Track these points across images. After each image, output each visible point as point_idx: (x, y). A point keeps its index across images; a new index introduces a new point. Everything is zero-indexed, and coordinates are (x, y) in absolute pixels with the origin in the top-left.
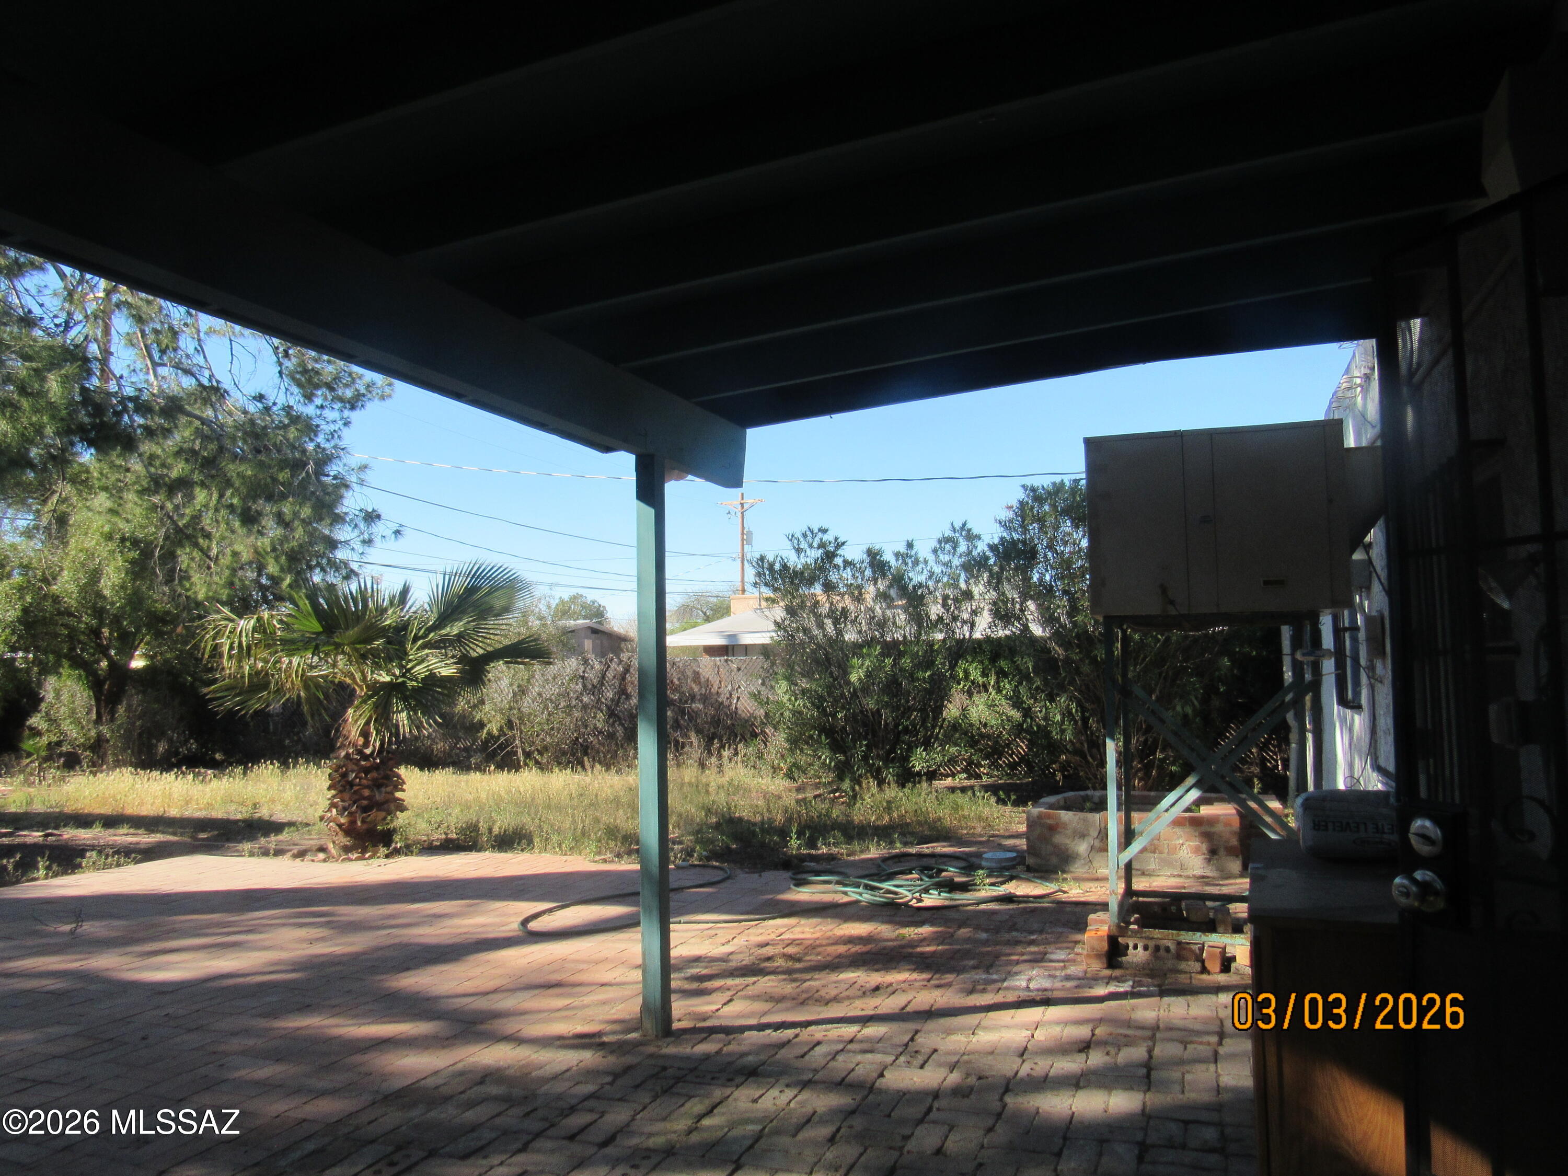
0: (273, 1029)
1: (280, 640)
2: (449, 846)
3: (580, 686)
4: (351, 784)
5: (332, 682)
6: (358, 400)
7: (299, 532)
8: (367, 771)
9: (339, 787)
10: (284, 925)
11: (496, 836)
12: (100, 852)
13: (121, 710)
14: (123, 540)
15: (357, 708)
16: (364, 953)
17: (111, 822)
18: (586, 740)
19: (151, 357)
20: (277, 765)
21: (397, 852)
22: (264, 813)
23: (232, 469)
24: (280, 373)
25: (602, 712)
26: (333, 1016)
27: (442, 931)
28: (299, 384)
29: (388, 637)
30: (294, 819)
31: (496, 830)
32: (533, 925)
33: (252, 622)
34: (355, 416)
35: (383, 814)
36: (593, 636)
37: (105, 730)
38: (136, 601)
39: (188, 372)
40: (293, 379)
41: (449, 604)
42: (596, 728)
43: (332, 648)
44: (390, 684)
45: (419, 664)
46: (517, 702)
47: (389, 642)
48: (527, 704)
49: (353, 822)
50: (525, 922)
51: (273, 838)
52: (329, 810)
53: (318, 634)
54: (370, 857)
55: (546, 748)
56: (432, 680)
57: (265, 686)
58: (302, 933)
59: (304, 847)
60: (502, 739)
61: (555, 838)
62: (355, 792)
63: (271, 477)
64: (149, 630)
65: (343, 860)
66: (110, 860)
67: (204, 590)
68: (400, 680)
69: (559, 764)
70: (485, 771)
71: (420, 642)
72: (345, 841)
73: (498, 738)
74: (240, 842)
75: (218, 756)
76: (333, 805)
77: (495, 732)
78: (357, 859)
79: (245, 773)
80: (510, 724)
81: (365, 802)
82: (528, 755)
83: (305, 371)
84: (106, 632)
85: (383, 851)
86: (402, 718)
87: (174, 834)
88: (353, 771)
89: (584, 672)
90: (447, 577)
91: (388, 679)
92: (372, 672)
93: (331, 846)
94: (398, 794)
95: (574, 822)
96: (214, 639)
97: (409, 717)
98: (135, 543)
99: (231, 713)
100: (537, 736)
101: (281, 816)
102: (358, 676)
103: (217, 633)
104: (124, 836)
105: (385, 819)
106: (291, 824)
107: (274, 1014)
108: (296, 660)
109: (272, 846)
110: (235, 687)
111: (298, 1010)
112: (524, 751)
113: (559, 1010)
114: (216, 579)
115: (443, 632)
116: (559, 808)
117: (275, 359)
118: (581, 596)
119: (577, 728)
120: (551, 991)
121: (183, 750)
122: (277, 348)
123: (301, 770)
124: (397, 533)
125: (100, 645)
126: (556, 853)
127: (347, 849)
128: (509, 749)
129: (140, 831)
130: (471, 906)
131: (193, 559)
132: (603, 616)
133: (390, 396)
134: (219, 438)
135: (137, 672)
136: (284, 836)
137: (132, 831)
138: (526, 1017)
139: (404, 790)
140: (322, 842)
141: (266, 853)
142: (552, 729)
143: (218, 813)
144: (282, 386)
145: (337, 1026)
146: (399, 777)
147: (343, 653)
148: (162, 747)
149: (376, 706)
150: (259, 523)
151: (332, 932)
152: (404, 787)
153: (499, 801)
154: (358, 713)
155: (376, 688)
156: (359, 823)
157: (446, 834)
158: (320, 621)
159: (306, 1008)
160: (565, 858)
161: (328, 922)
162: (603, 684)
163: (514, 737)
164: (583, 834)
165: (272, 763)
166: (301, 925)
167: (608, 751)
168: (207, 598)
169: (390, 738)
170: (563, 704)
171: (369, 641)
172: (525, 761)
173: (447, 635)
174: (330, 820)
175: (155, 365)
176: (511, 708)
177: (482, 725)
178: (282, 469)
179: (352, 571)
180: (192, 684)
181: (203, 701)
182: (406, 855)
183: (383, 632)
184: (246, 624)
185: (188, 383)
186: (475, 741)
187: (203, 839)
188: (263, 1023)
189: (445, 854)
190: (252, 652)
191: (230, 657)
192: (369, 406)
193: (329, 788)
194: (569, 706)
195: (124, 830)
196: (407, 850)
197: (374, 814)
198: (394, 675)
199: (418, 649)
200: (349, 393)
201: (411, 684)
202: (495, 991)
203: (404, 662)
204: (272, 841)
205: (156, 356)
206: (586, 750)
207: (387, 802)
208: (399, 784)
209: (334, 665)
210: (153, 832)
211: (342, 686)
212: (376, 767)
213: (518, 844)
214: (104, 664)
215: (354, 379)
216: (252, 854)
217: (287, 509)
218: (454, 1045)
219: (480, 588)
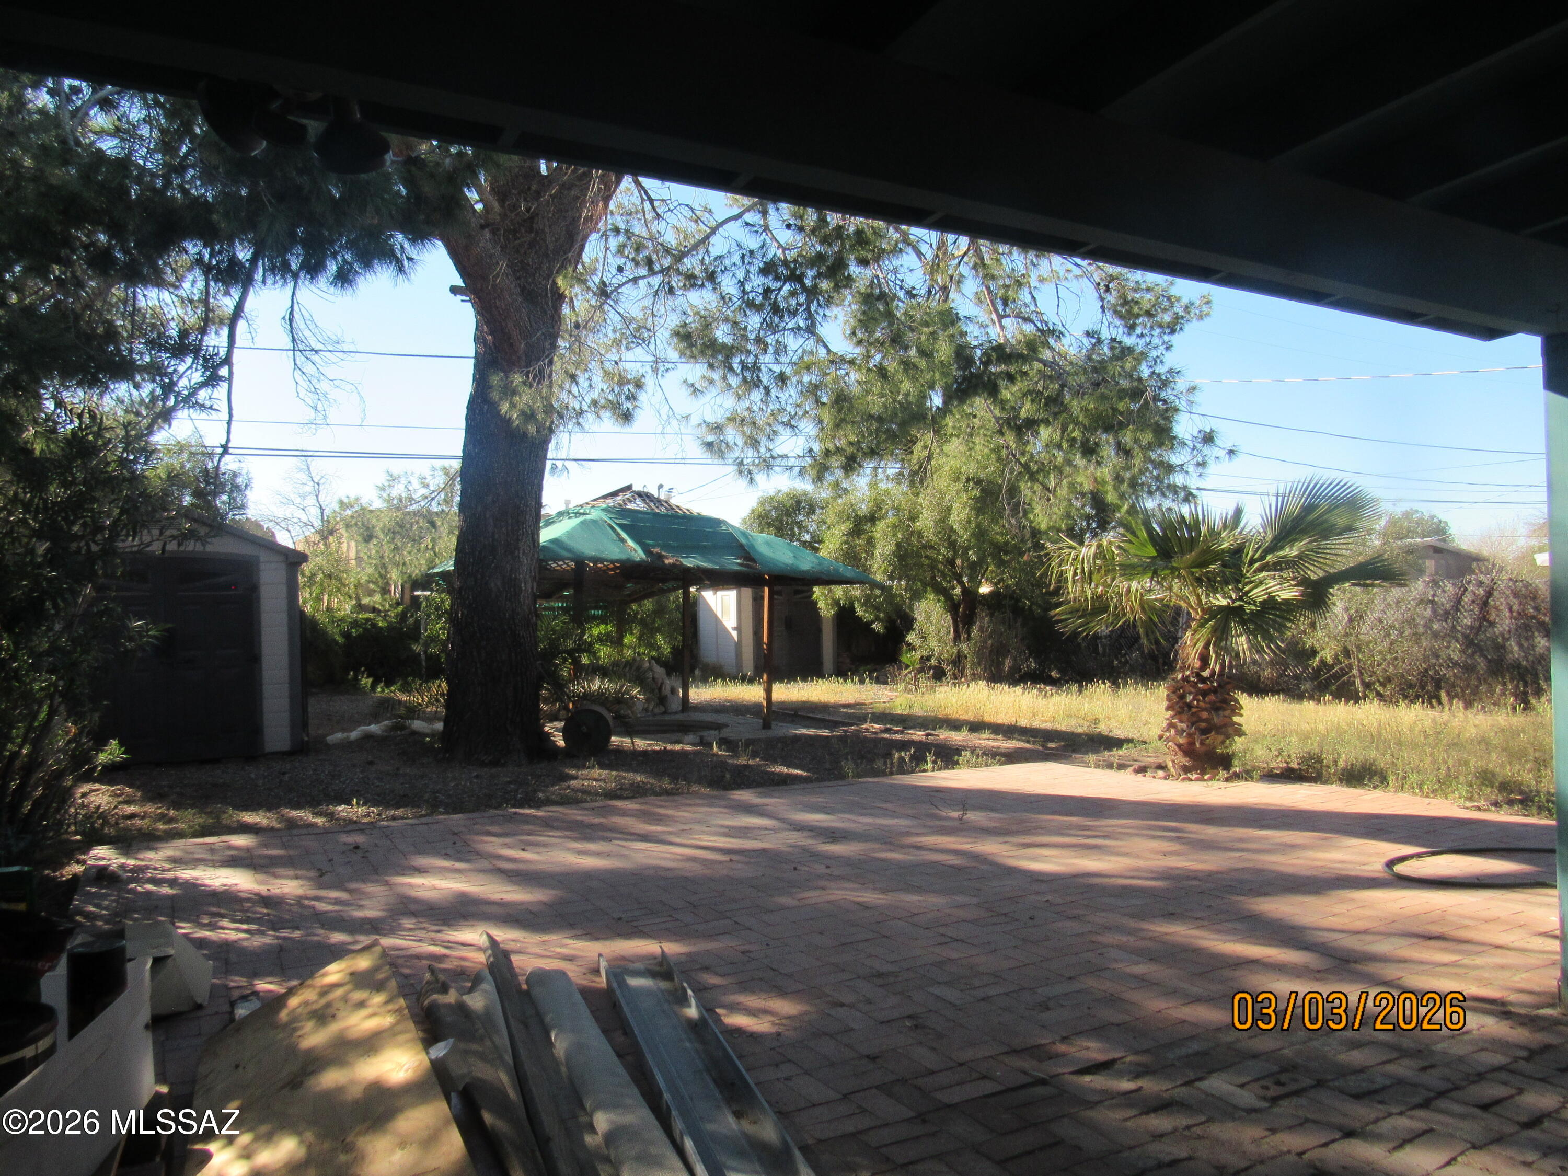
0: (1143, 930)
1: (1120, 565)
2: (1290, 775)
3: (1429, 610)
4: (1189, 706)
5: (1168, 606)
6: (1176, 324)
7: (1138, 461)
8: (1204, 693)
9: (1177, 707)
10: (1137, 835)
11: (1343, 770)
12: (973, 752)
13: (975, 632)
14: (968, 480)
15: (1195, 631)
16: (1217, 872)
17: (976, 727)
18: (1437, 672)
19: (996, 311)
20: (1108, 684)
21: (1237, 777)
22: (1103, 728)
23: (1075, 406)
24: (1102, 307)
25: (1457, 641)
26: (1197, 928)
27: (1295, 861)
28: (1121, 317)
29: (1223, 561)
30: (1130, 736)
31: (1341, 764)
32: (1399, 868)
33: (1093, 549)
34: (1175, 339)
35: (1221, 738)
36: (1437, 555)
37: (964, 647)
38: (980, 534)
39: (1027, 320)
40: (1115, 312)
41: (1283, 526)
42: (1451, 659)
43: (1168, 572)
44: (1227, 608)
45: (1256, 587)
46: (1354, 628)
47: (1224, 565)
48: (1365, 630)
49: (1192, 744)
50: (1390, 864)
51: (1115, 752)
52: (1168, 730)
53: (1153, 558)
54: (1210, 779)
55: (1389, 680)
56: (1271, 604)
57: (1105, 609)
58: (1154, 844)
59: (1142, 764)
60: (1337, 668)
61: (1414, 778)
62: (1193, 714)
63: (1112, 408)
64: (993, 559)
65: (1183, 779)
66: (980, 759)
67: (1046, 520)
68: (1237, 603)
69: (1405, 697)
70: (1319, 701)
71: (1256, 565)
72: (1185, 761)
73: (1332, 666)
74: (1086, 753)
75: (1054, 674)
76: (1171, 725)
77: (1330, 660)
78: (1197, 780)
79: (1080, 691)
80: (1347, 653)
81: (1203, 725)
82: (1367, 686)
83: (1126, 302)
84: (958, 562)
85: (1222, 774)
86: (1241, 642)
87: (1028, 742)
88: (1190, 693)
89: (1434, 596)
90: (1280, 499)
91: (1224, 602)
92: (1208, 596)
93: (1170, 764)
94: (1236, 719)
95: (1434, 762)
96: (1060, 565)
97: (1249, 641)
98: (978, 482)
99: (1075, 634)
100: (1379, 665)
101: (1118, 733)
102: (1193, 600)
103: (1062, 560)
104: (985, 740)
105: (1223, 742)
106: (1129, 741)
107: (1142, 915)
108: (1134, 585)
109: (1116, 761)
110: (1080, 611)
111: (1163, 916)
112: (1363, 682)
113: (1445, 965)
114: (1055, 509)
115: (1282, 553)
116: (1413, 745)
117: (1096, 295)
118: (1417, 511)
119: (1426, 659)
120: (1432, 943)
121: (1024, 668)
122: (1099, 284)
123: (1130, 690)
124: (1231, 452)
125: (955, 574)
126: (1414, 794)
127: (1186, 769)
128: (1345, 678)
129: (1000, 737)
130: (1326, 839)
131: (1035, 492)
132: (1445, 533)
133: (1208, 315)
134: (1059, 376)
135: (984, 596)
136: (1122, 752)
137: (992, 736)
138: (1406, 965)
139: (1241, 715)
140: (1160, 760)
141: (1110, 766)
142: (1396, 658)
143: (1062, 726)
144: (1105, 321)
145: (1202, 938)
146: (1237, 701)
147: (1179, 577)
148: (1008, 663)
149: (1214, 630)
150: (1098, 454)
151: (1183, 847)
152: (1242, 712)
153: (1341, 733)
154: (1197, 637)
155: (1212, 613)
156: (1198, 745)
157: (1287, 763)
158: (1154, 546)
159: (1170, 916)
160: (1427, 800)
161: (1179, 838)
162: (1458, 610)
163: (1350, 667)
164: (1448, 775)
165: (1104, 683)
166: (1154, 837)
167: (1468, 686)
168: (1050, 528)
169: (1230, 662)
170: (1407, 632)
171: (1204, 564)
172: (1364, 692)
173: (1285, 556)
174: (1168, 740)
175: (1001, 317)
176: (1347, 635)
177: (1314, 652)
178: (1121, 399)
179: (1191, 494)
180: (1030, 607)
181: (1049, 624)
182: (1246, 780)
183: (1217, 556)
184: (1087, 551)
185: (1028, 328)
186: (1306, 668)
187: (1052, 749)
188: (1132, 923)
189: (1287, 783)
190: (1094, 577)
191: (1074, 582)
192: (1188, 327)
193: (1168, 709)
194: (1415, 634)
195: (986, 735)
196: (1246, 775)
197: (1213, 738)
198: (1231, 597)
199: (1255, 572)
200: (1167, 318)
201: (1248, 608)
202: (1365, 932)
203: (1240, 586)
204: (1116, 754)
205: (1000, 308)
206: (1438, 683)
207: (1225, 725)
208: (1236, 709)
209: (1170, 588)
210: (1009, 738)
211: (1178, 610)
212: (1214, 691)
213: (1370, 780)
214: (958, 590)
215: (1172, 303)
216: (1097, 766)
217: (1127, 437)
218: (1327, 979)
219: (1317, 506)
